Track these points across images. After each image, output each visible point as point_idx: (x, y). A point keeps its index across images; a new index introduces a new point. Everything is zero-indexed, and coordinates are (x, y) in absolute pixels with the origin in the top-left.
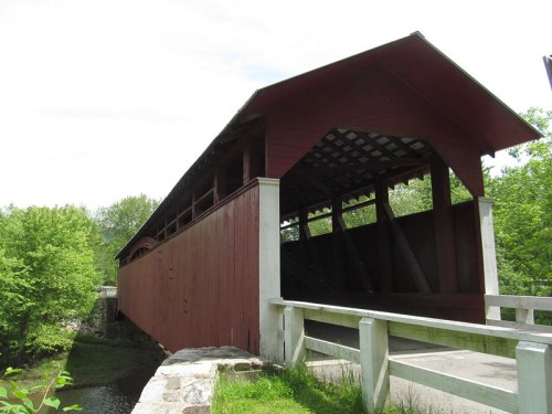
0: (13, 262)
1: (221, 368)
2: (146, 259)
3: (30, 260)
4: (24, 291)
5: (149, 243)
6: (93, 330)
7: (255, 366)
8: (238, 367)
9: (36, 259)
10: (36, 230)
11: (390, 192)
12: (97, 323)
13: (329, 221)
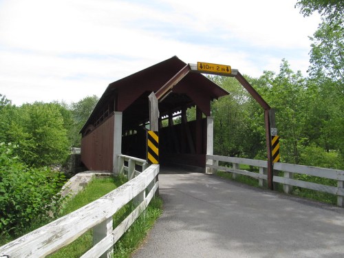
0: (27, 135)
1: (97, 175)
2: (90, 135)
3: (35, 134)
4: (32, 150)
5: (91, 128)
6: (68, 171)
7: (108, 175)
8: (102, 175)
9: (38, 133)
10: (37, 118)
11: (188, 109)
12: (70, 167)
13: (167, 120)
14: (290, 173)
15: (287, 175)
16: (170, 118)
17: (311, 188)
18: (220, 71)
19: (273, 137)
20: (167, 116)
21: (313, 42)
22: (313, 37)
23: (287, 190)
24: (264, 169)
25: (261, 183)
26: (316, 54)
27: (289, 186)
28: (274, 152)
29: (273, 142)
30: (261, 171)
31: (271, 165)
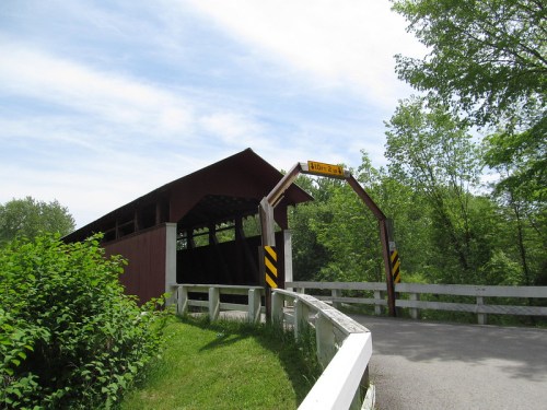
14: (418, 295)
15: (414, 297)
16: (212, 232)
17: (446, 309)
18: (332, 173)
19: (392, 252)
20: (206, 229)
21: (388, 130)
22: (389, 123)
23: (415, 314)
24: (381, 292)
25: (378, 310)
26: (393, 147)
27: (417, 309)
28: (394, 271)
29: (393, 258)
30: (377, 296)
31: (391, 286)
